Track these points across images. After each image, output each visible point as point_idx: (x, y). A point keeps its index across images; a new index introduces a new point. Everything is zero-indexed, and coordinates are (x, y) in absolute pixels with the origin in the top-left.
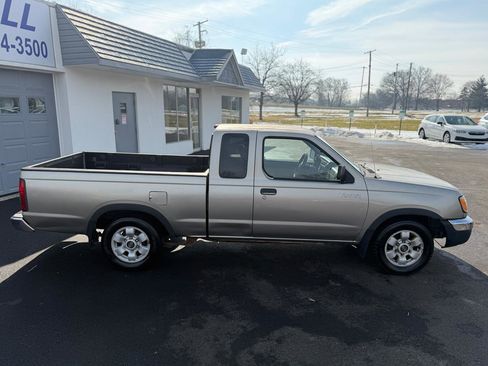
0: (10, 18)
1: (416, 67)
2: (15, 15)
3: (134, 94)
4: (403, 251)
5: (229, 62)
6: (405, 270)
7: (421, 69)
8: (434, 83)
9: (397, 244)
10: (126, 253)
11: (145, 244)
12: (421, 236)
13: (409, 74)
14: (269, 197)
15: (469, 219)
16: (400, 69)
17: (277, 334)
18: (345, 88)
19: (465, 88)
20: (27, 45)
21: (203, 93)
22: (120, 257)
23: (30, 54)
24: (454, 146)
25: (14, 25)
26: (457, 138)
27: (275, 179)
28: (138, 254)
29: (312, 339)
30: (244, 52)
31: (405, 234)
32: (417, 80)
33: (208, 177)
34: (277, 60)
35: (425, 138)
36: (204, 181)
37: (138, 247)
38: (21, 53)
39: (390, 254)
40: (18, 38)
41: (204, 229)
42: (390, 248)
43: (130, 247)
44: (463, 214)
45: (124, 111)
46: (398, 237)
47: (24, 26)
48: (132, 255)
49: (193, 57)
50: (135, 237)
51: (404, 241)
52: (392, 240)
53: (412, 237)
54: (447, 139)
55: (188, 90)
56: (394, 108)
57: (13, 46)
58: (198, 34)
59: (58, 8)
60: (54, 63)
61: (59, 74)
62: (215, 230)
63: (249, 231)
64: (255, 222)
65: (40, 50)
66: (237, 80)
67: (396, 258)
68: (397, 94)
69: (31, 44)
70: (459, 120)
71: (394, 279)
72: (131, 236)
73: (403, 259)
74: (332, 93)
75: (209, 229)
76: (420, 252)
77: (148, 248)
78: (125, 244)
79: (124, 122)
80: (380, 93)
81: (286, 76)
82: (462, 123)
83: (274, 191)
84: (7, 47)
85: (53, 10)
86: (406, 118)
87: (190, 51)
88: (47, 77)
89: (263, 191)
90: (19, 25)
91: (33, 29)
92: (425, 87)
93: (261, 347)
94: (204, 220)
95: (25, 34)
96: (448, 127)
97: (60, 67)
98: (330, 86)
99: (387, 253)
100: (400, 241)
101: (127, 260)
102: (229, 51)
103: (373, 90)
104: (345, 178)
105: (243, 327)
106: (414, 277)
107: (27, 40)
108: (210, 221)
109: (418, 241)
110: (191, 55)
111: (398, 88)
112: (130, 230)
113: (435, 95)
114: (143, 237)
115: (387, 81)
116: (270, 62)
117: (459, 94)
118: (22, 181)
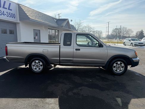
0: (5, 7)
1: (122, 27)
2: (7, 6)
3: (40, 30)
4: (118, 68)
5: (67, 22)
6: (119, 74)
7: (124, 28)
8: (127, 32)
9: (117, 66)
10: (36, 69)
11: (41, 66)
12: (124, 63)
13: (120, 29)
14: (78, 51)
15: (138, 58)
16: (117, 27)
17: (80, 88)
18: (101, 33)
19: (137, 33)
20: (9, 14)
21: (60, 32)
22: (34, 70)
23: (10, 17)
24: (134, 47)
25: (6, 8)
26: (135, 45)
27: (80, 46)
28: (39, 69)
29: (91, 89)
30: (71, 21)
31: (119, 63)
32: (123, 31)
33: (60, 46)
34: (81, 24)
35: (125, 45)
36: (59, 47)
37: (39, 67)
38: (8, 16)
39: (114, 69)
40: (7, 12)
41: (59, 61)
42: (114, 67)
43: (37, 67)
44: (136, 57)
45: (37, 35)
46: (117, 64)
47: (9, 9)
48: (38, 69)
49: (57, 21)
50: (39, 64)
51: (119, 65)
52: (115, 65)
53: (121, 64)
54: (132, 45)
55: (55, 31)
56: (116, 39)
57: (6, 15)
58: (58, 17)
59: (18, 5)
60: (17, 20)
61: (18, 23)
62: (62, 61)
63: (72, 62)
64: (74, 59)
65: (13, 16)
66: (69, 28)
67: (116, 70)
68: (117, 35)
69: (11, 14)
70: (135, 40)
71: (116, 76)
72: (37, 63)
73: (118, 71)
74: (98, 35)
75: (60, 61)
76: (124, 68)
77: (42, 67)
78: (35, 66)
79: (37, 38)
80: (112, 35)
81: (84, 29)
82: (136, 41)
83: (79, 50)
84: (4, 15)
85: (17, 5)
86: (119, 41)
87: (56, 19)
88: (15, 24)
89: (76, 50)
90: (7, 9)
91: (11, 10)
92: (125, 33)
93: (75, 91)
94: (59, 58)
95: (9, 11)
96: (132, 42)
97: (18, 21)
98: (97, 33)
99: (113, 69)
100: (117, 65)
101: (36, 71)
102: (67, 19)
103: (110, 34)
104: (101, 45)
105: (70, 86)
106: (122, 76)
107: (10, 13)
108: (60, 58)
109: (123, 65)
110: (56, 20)
111: (117, 33)
112: (37, 61)
113: (128, 35)
114: (41, 63)
115: (114, 31)
116: (79, 25)
117: (135, 35)
118: (6, 47)
